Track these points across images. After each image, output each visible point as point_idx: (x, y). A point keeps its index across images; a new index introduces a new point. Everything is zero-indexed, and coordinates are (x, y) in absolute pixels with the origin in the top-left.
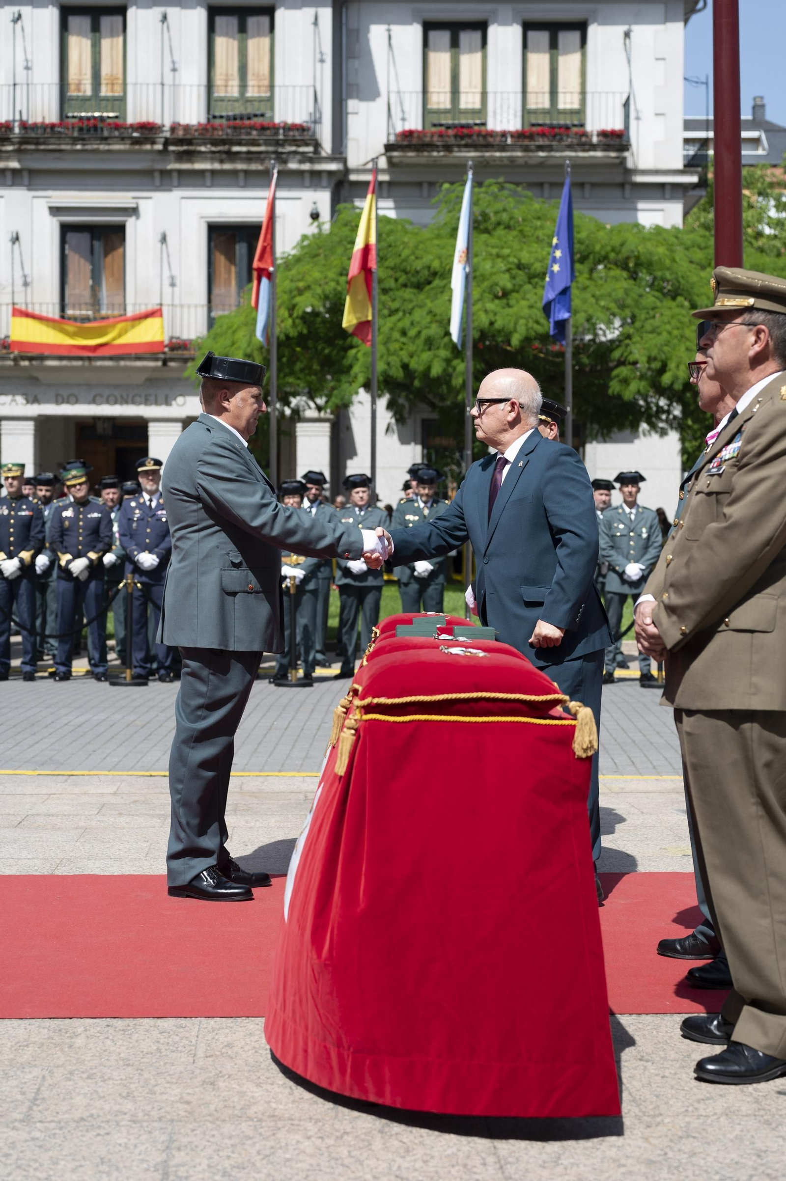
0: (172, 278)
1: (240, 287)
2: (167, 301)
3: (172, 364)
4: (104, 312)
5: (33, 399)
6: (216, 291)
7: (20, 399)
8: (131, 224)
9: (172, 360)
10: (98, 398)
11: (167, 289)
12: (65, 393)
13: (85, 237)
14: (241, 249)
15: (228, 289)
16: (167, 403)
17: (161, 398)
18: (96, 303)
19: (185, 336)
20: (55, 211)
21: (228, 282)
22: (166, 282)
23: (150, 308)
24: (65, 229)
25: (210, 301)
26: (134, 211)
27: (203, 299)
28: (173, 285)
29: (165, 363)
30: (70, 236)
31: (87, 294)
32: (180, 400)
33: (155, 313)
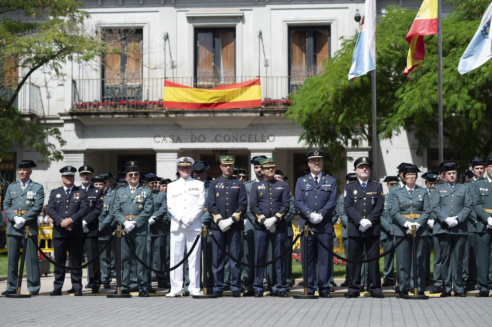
0: (266, 61)
1: (308, 65)
2: (263, 74)
3: (266, 115)
4: (222, 82)
5: (177, 140)
6: (293, 68)
7: (169, 139)
8: (239, 27)
9: (266, 112)
10: (218, 138)
11: (263, 68)
12: (197, 134)
13: (209, 36)
14: (309, 41)
15: (301, 67)
16: (263, 141)
17: (259, 137)
18: (217, 76)
19: (274, 98)
20: (191, 19)
21: (301, 62)
22: (262, 64)
23: (253, 78)
24: (197, 31)
25: (289, 74)
26: (241, 18)
27: (286, 74)
28: (266, 65)
29: (262, 114)
30: (200, 35)
31: (210, 71)
32: (271, 138)
33: (256, 82)
